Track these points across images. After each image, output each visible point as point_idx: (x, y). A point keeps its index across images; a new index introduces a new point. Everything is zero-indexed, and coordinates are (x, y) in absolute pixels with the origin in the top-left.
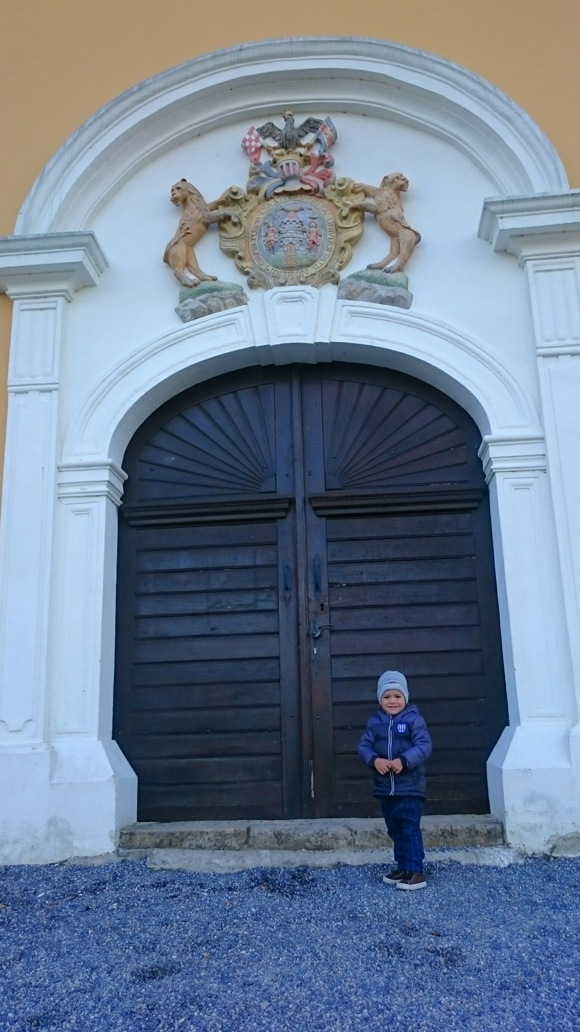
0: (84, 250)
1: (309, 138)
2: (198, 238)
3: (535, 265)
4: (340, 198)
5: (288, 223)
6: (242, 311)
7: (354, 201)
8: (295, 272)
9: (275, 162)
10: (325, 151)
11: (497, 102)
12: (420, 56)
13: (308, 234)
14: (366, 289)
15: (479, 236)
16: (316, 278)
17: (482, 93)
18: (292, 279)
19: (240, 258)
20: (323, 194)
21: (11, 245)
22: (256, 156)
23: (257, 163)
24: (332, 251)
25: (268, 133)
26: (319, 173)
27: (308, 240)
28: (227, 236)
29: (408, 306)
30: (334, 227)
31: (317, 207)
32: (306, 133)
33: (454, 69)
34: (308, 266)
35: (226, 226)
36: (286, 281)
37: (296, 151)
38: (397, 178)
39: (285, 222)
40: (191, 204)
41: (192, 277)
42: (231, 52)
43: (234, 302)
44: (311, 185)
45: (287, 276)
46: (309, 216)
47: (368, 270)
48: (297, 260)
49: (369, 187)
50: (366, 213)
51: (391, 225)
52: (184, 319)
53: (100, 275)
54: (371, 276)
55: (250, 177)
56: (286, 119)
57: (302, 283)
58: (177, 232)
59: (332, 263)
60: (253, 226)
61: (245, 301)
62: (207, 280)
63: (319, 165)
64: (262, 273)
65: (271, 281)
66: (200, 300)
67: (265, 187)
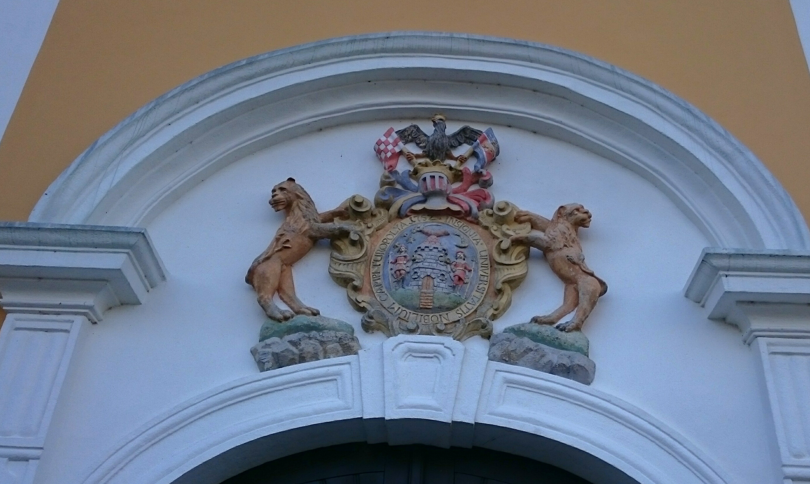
0: (128, 253)
1: (464, 150)
2: (300, 255)
3: (769, 344)
4: (499, 226)
5: (427, 249)
6: (349, 363)
7: (517, 232)
8: (431, 315)
9: (416, 172)
10: (482, 168)
11: (711, 134)
12: (613, 72)
13: (453, 266)
14: (531, 350)
15: (687, 296)
16: (460, 327)
17: (691, 121)
18: (426, 324)
19: (356, 289)
20: (476, 218)
21: (17, 235)
22: (392, 162)
23: (392, 171)
24: (485, 292)
25: (410, 137)
26: (473, 192)
27: (452, 274)
28: (341, 257)
29: (590, 380)
30: (488, 262)
31: (467, 234)
32: (460, 144)
33: (655, 91)
34: (449, 309)
35: (343, 244)
36: (418, 327)
37: (445, 163)
38: (578, 210)
39: (423, 247)
40: (297, 211)
41: (283, 307)
42: (375, 39)
43: (340, 348)
44: (462, 207)
45: (418, 320)
46: (455, 244)
47: (533, 324)
48: (435, 301)
49: (538, 217)
50: (531, 248)
51: (567, 268)
52: (262, 366)
53: (151, 290)
54: (538, 333)
55: (381, 187)
56: (435, 124)
57: (440, 332)
58: (272, 245)
59: (483, 309)
60: (377, 248)
61: (355, 349)
62: (304, 313)
63: (473, 183)
64: (384, 311)
65: (396, 324)
66: (290, 342)
67: (400, 201)
